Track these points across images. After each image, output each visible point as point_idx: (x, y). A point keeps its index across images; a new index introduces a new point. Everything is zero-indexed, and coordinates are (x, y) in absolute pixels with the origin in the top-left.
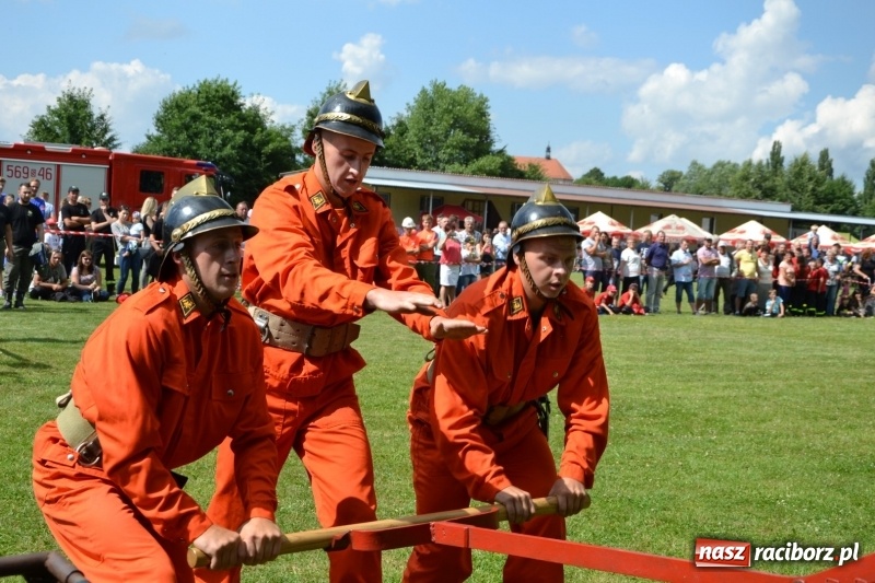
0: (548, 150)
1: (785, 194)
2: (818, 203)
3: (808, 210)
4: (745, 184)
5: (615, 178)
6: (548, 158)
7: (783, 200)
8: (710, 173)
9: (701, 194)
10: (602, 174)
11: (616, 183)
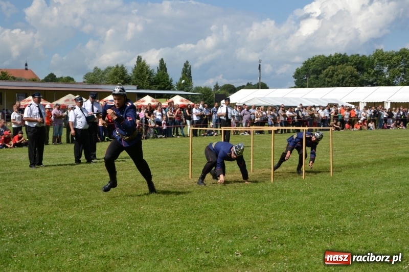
0: (26, 65)
1: (135, 81)
2: (152, 84)
3: (147, 89)
4: (116, 77)
5: (62, 78)
6: (26, 69)
7: (134, 84)
8: (104, 73)
9: (93, 83)
10: (55, 76)
11: (61, 80)
